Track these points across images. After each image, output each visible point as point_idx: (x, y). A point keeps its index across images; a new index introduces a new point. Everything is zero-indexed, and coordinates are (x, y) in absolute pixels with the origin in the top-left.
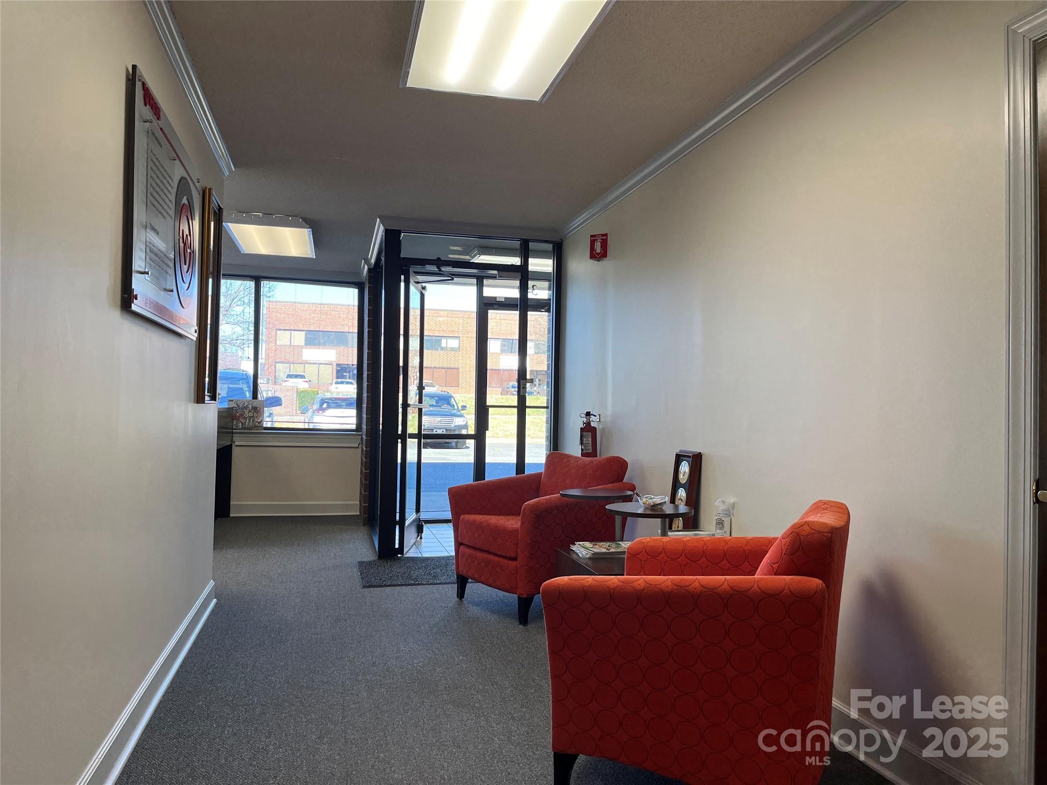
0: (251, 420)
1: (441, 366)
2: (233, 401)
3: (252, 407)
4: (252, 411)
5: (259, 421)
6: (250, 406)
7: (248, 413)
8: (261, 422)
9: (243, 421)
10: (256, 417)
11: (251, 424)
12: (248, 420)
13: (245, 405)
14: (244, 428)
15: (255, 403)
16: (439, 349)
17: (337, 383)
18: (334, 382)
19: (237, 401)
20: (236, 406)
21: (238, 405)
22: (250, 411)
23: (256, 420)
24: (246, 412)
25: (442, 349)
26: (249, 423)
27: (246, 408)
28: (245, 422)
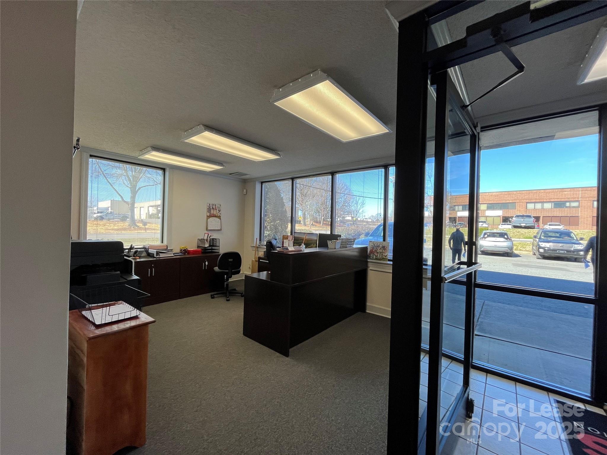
0: (381, 254)
1: (566, 215)
2: (371, 242)
3: (382, 246)
4: (382, 249)
5: (385, 255)
6: (381, 246)
7: (379, 250)
8: (386, 256)
9: (376, 254)
10: (384, 253)
11: (381, 256)
12: (379, 254)
13: (378, 245)
14: (376, 259)
15: (385, 244)
16: (565, 207)
17: (502, 224)
18: (501, 224)
19: (374, 242)
20: (373, 245)
21: (374, 245)
22: (381, 249)
23: (384, 255)
24: (379, 249)
25: (567, 207)
26: (379, 256)
27: (379, 246)
28: (378, 255)
